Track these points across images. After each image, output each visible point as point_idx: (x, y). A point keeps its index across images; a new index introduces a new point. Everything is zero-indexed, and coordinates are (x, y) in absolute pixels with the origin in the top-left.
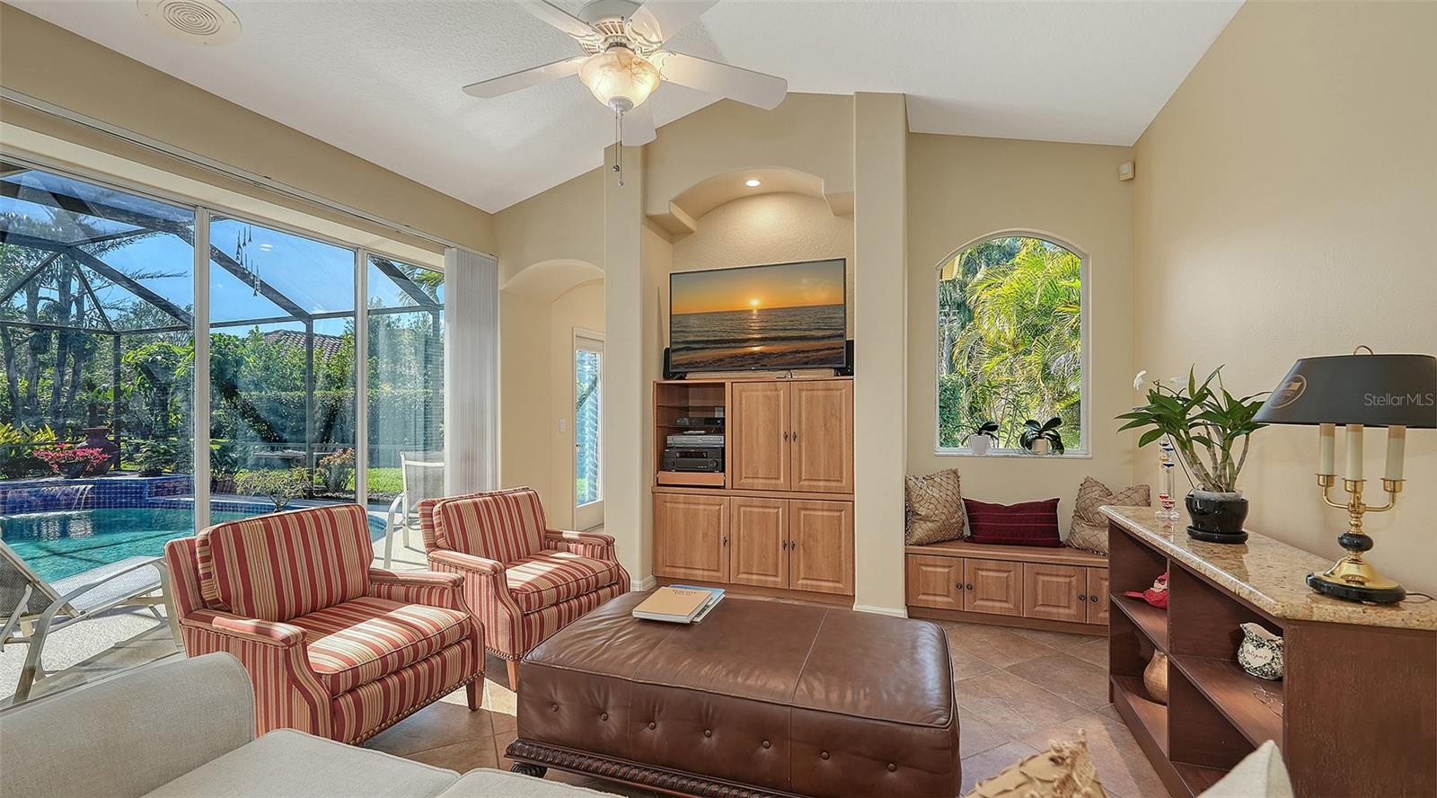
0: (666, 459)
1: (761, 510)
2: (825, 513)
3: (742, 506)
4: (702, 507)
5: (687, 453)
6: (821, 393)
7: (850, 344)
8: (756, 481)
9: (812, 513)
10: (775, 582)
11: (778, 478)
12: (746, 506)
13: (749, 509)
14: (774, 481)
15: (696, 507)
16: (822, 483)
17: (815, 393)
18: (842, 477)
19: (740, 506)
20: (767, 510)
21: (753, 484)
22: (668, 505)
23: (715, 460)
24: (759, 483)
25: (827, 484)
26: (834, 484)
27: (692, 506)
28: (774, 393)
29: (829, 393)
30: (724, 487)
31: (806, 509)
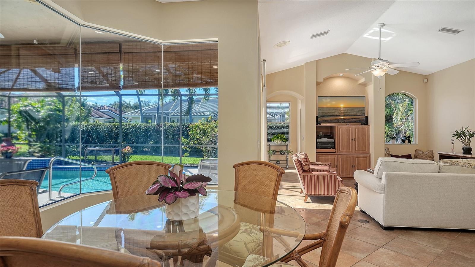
0: (318, 146)
1: (346, 158)
2: (363, 158)
3: (341, 157)
4: (329, 158)
5: (323, 144)
6: (361, 129)
7: (367, 117)
8: (344, 151)
10: (350, 176)
12: (342, 157)
13: (342, 158)
14: (348, 151)
15: (328, 158)
16: (361, 151)
17: (359, 129)
18: (366, 149)
19: (340, 157)
20: (347, 158)
21: (343, 152)
22: (320, 157)
23: (333, 146)
24: (345, 151)
26: (364, 151)
27: (327, 158)
28: (348, 129)
29: (363, 129)
30: (335, 153)
31: (358, 157)
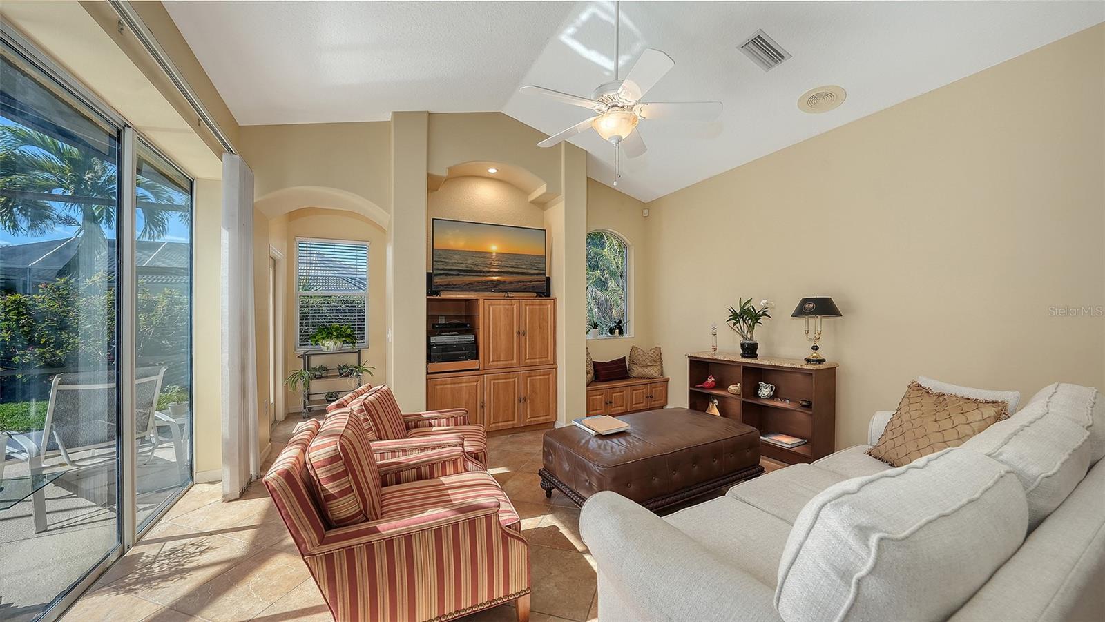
0: (434, 354)
1: (504, 381)
2: (541, 377)
4: (464, 385)
5: (446, 347)
6: (537, 307)
7: (548, 280)
8: (499, 363)
9: (534, 378)
10: (513, 424)
11: (512, 360)
12: (495, 380)
13: (496, 381)
14: (510, 362)
15: (460, 385)
16: (537, 360)
17: (534, 307)
18: (548, 355)
19: (491, 380)
20: (508, 380)
21: (497, 365)
22: (438, 387)
23: (472, 351)
24: (501, 363)
25: (541, 360)
26: (544, 360)
27: (457, 385)
28: (509, 306)
29: (542, 307)
30: (478, 369)
31: (531, 376)
